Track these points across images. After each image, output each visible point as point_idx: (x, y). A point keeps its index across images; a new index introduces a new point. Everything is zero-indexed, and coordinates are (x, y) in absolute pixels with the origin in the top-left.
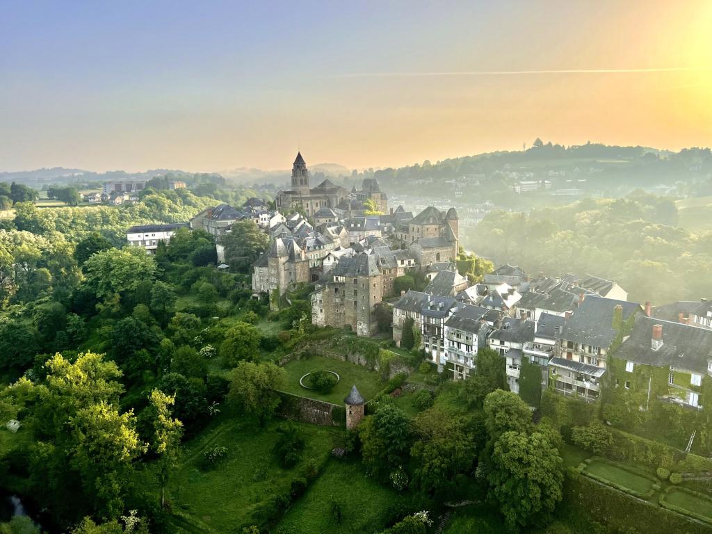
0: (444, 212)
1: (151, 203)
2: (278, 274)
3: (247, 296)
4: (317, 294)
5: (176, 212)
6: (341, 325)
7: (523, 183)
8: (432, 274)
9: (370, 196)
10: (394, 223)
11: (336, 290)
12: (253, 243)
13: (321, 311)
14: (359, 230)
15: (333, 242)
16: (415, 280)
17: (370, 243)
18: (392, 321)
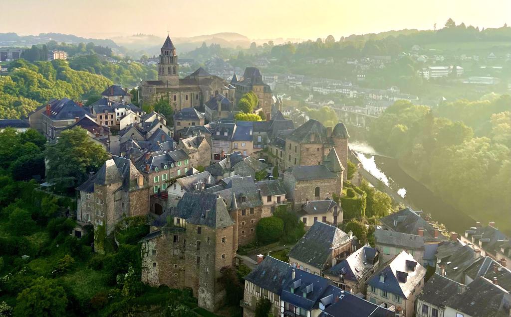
0: (330, 129)
1: (18, 78)
2: (105, 208)
3: (68, 229)
4: (150, 243)
5: (47, 87)
6: (179, 286)
7: (433, 68)
8: (307, 217)
9: (251, 89)
10: (270, 132)
11: (175, 238)
12: (81, 160)
13: (155, 264)
14: (225, 139)
15: (189, 158)
16: (285, 224)
17: (233, 164)
18: (242, 298)
